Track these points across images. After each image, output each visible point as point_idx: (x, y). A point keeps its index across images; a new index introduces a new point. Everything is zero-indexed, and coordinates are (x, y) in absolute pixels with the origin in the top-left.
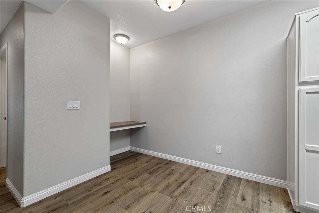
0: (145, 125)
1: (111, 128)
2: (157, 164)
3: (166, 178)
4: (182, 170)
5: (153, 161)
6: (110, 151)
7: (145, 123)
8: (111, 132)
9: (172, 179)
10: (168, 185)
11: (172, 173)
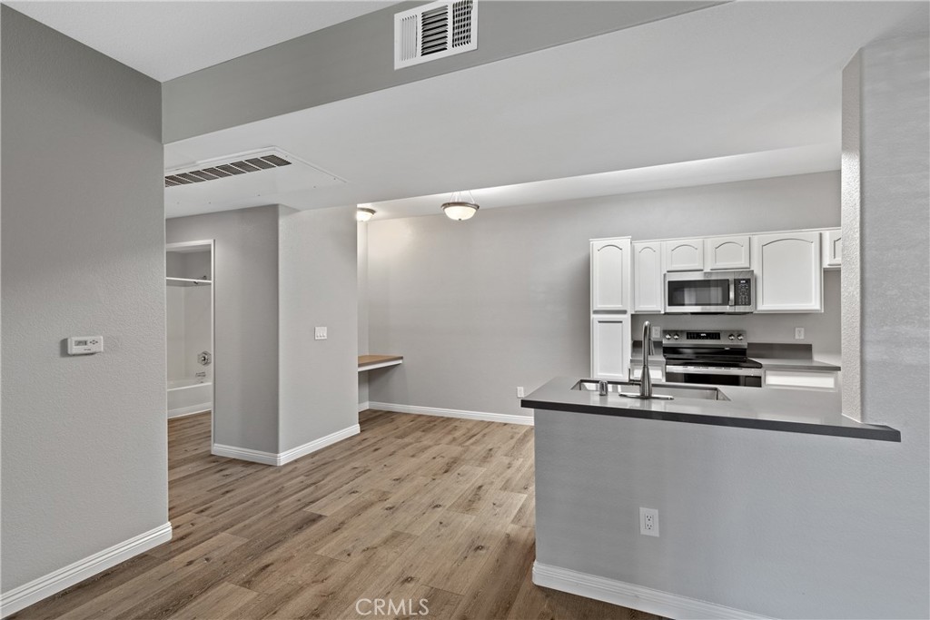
0: (400, 362)
1: (360, 365)
2: (429, 422)
3: (449, 433)
4: (469, 426)
5: (420, 419)
6: (359, 403)
7: (401, 358)
8: (359, 373)
9: (457, 434)
10: (454, 439)
11: (455, 428)
